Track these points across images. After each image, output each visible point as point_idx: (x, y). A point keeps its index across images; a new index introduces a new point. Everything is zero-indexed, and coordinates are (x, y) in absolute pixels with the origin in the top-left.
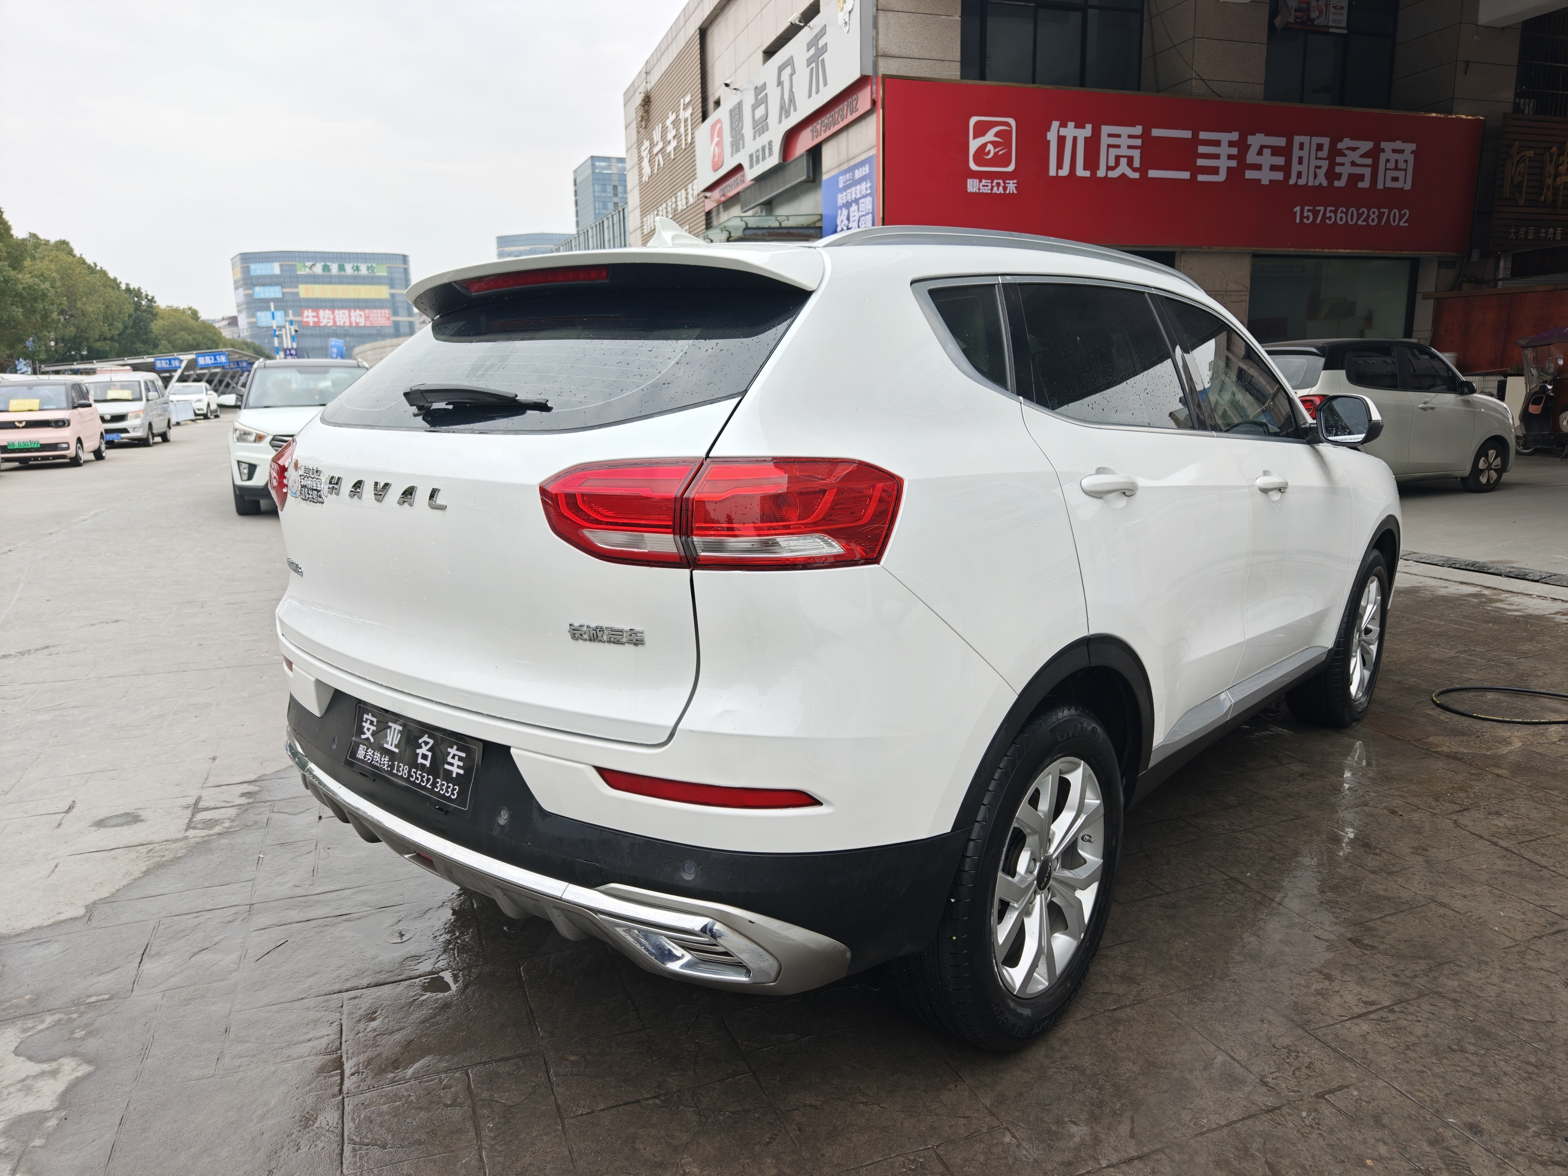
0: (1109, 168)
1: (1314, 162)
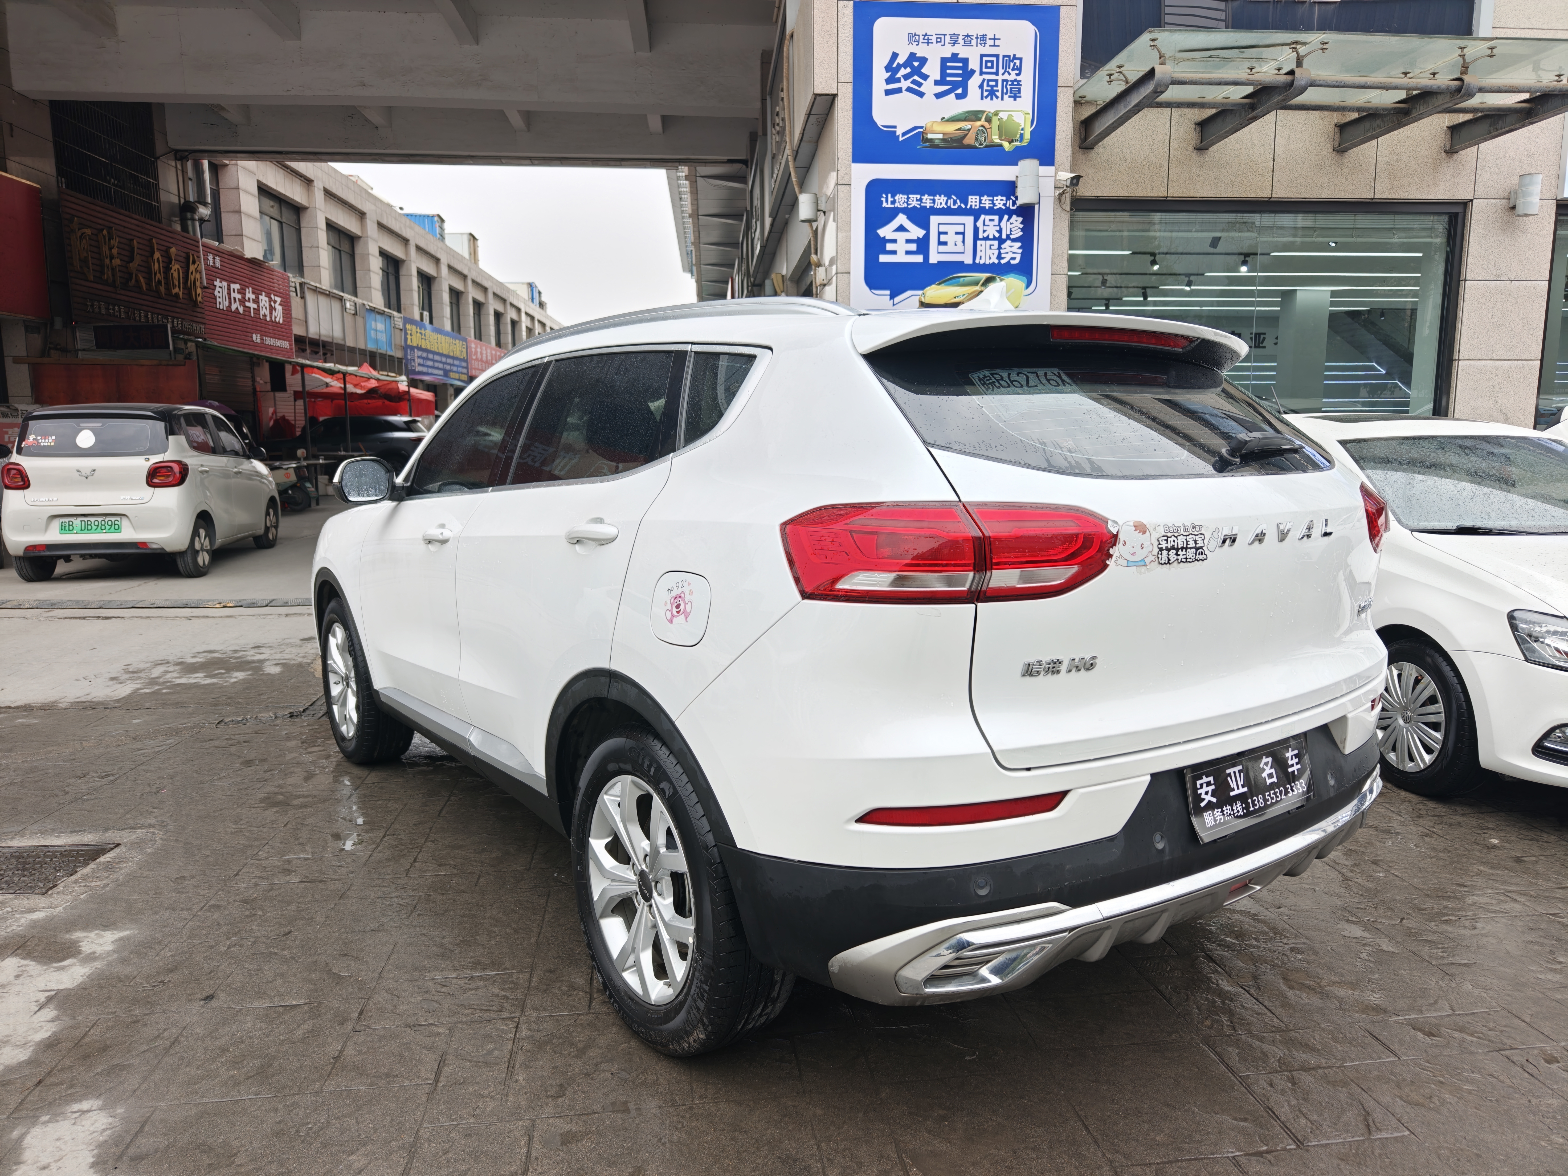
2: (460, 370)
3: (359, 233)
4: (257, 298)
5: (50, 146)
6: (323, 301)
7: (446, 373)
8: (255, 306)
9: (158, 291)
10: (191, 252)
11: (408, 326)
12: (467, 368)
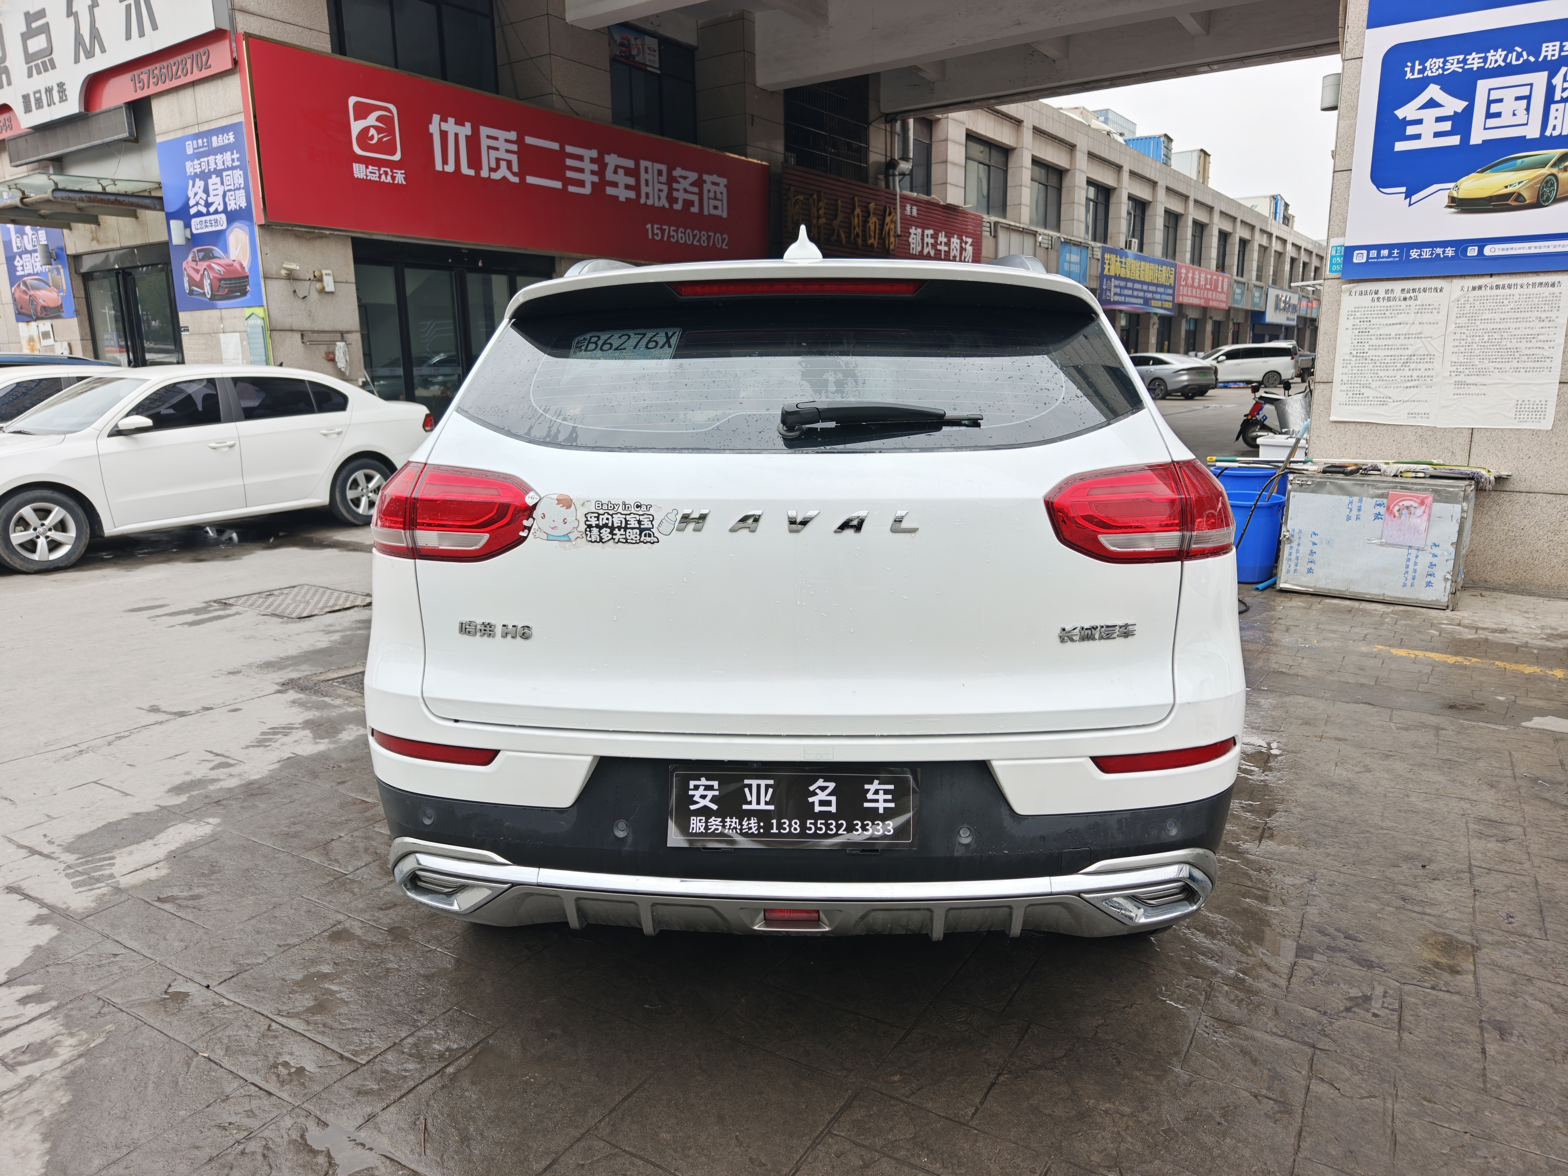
0: (491, 170)
1: (658, 186)
2: (1164, 297)
3: (1067, 166)
4: (949, 241)
5: (781, 129)
6: (1015, 238)
7: (1147, 302)
8: (946, 249)
9: (856, 243)
10: (888, 205)
11: (1107, 256)
12: (1173, 295)
